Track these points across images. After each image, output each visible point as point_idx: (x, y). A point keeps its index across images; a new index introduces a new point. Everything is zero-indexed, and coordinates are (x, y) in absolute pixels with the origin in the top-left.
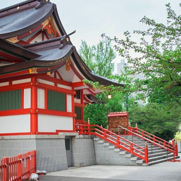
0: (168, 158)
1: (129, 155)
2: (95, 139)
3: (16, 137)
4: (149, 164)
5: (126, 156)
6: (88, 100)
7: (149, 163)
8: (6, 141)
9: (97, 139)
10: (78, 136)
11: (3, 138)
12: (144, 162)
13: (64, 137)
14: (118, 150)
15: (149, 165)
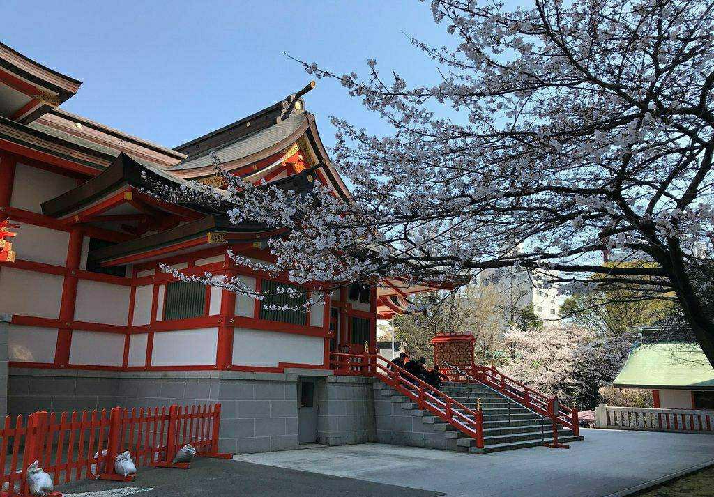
0: (545, 440)
1: (443, 426)
2: (375, 386)
3: (187, 374)
4: (485, 450)
5: (436, 427)
6: (394, 306)
7: (486, 447)
8: (170, 381)
9: (380, 386)
10: (332, 379)
11: (166, 375)
12: (474, 443)
13: (294, 378)
14: (419, 413)
15: (486, 452)
